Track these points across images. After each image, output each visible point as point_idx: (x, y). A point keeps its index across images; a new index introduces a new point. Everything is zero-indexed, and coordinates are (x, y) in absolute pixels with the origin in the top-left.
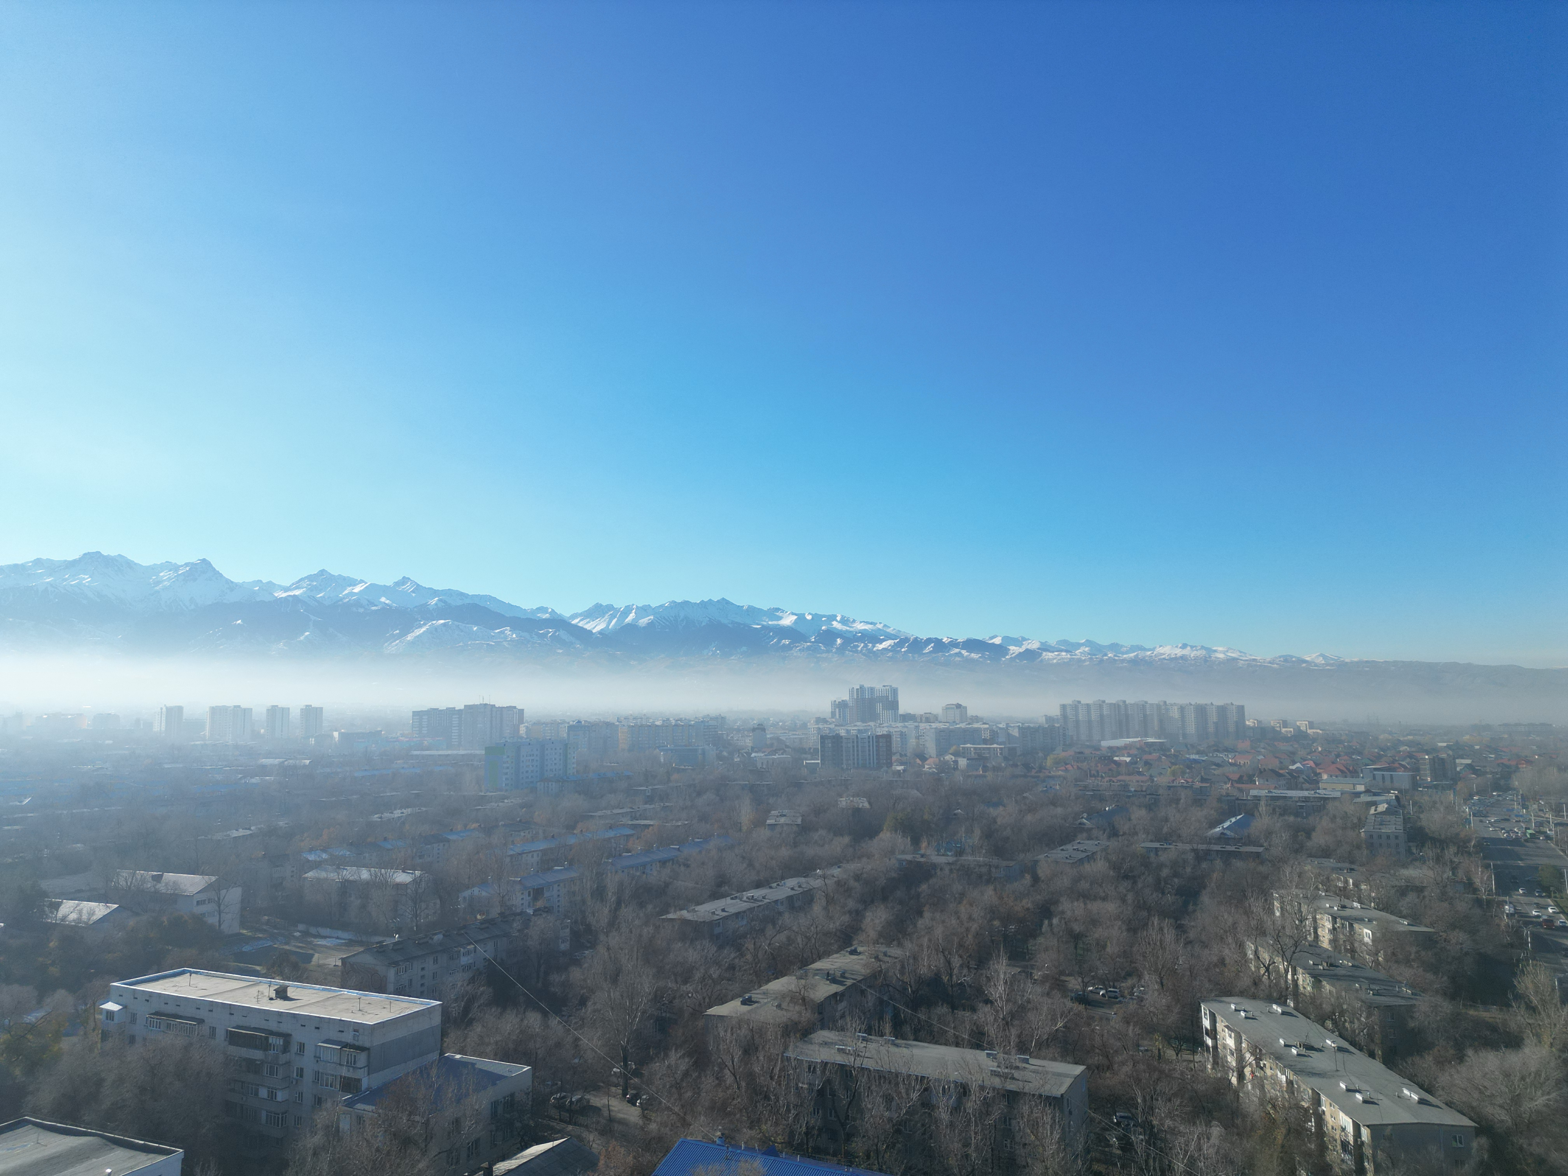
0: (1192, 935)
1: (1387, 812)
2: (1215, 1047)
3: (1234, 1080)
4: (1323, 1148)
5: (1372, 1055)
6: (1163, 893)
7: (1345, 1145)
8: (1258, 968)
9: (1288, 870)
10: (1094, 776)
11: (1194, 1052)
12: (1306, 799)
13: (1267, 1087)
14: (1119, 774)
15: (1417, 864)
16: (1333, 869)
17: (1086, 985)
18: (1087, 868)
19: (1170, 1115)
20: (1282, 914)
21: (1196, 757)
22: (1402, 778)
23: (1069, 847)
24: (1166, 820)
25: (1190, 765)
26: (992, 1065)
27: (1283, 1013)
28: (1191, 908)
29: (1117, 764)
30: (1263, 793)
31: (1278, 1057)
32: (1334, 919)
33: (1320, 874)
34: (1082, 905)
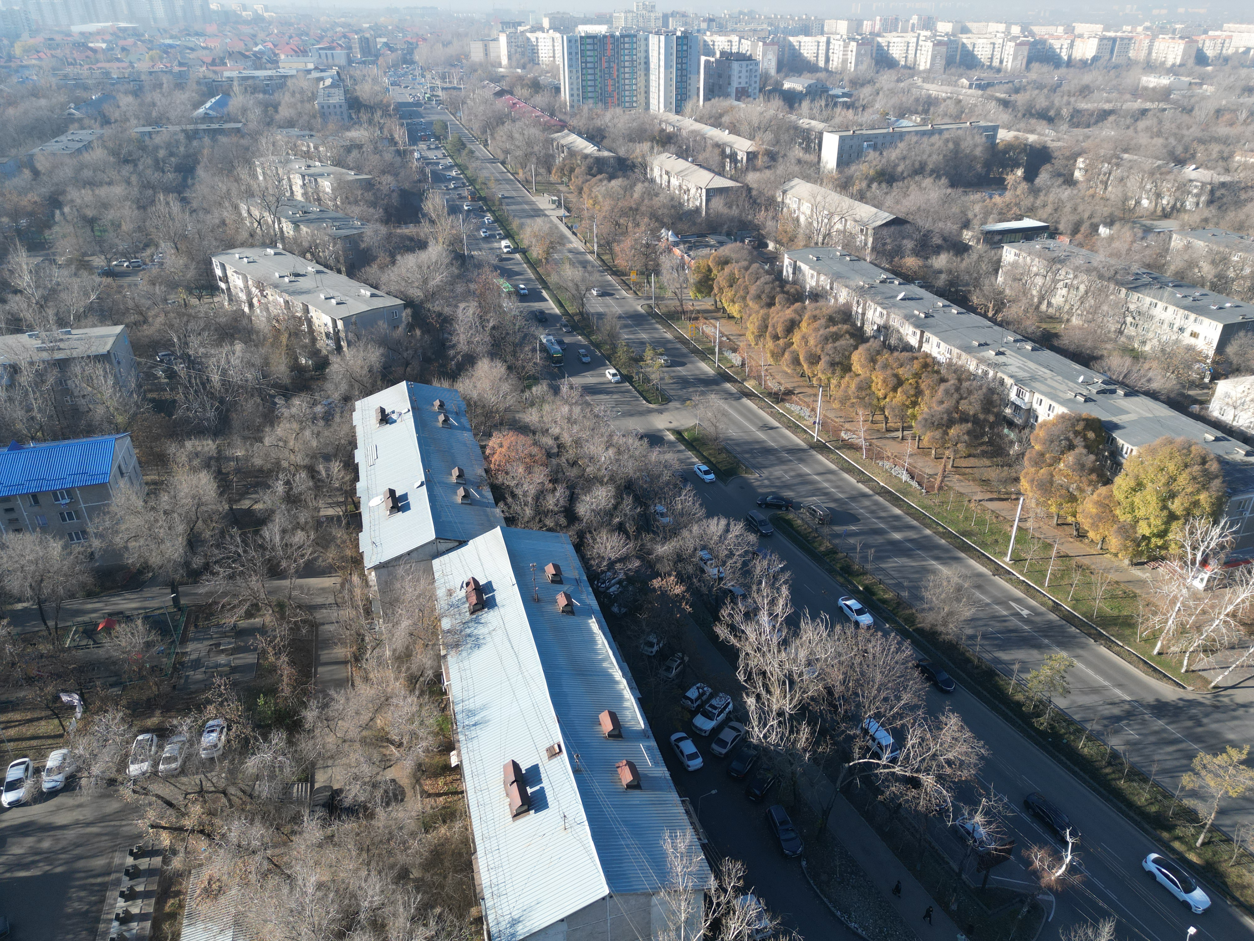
0: (195, 205)
1: (332, 86)
2: (229, 289)
3: (246, 310)
4: (314, 340)
5: (339, 272)
6: (163, 172)
7: (328, 335)
8: (252, 223)
9: (264, 141)
10: (72, 64)
11: (212, 296)
12: (270, 78)
13: (271, 309)
14: (97, 61)
15: (357, 127)
16: (298, 137)
17: (109, 261)
18: (87, 157)
19: (202, 344)
20: (265, 178)
21: (169, 41)
22: (340, 56)
23: (63, 138)
24: (154, 104)
25: (166, 50)
26: (37, 343)
27: (275, 254)
28: (190, 182)
29: (94, 51)
30: (235, 74)
31: (276, 286)
32: (303, 176)
33: (288, 142)
34: (90, 192)
